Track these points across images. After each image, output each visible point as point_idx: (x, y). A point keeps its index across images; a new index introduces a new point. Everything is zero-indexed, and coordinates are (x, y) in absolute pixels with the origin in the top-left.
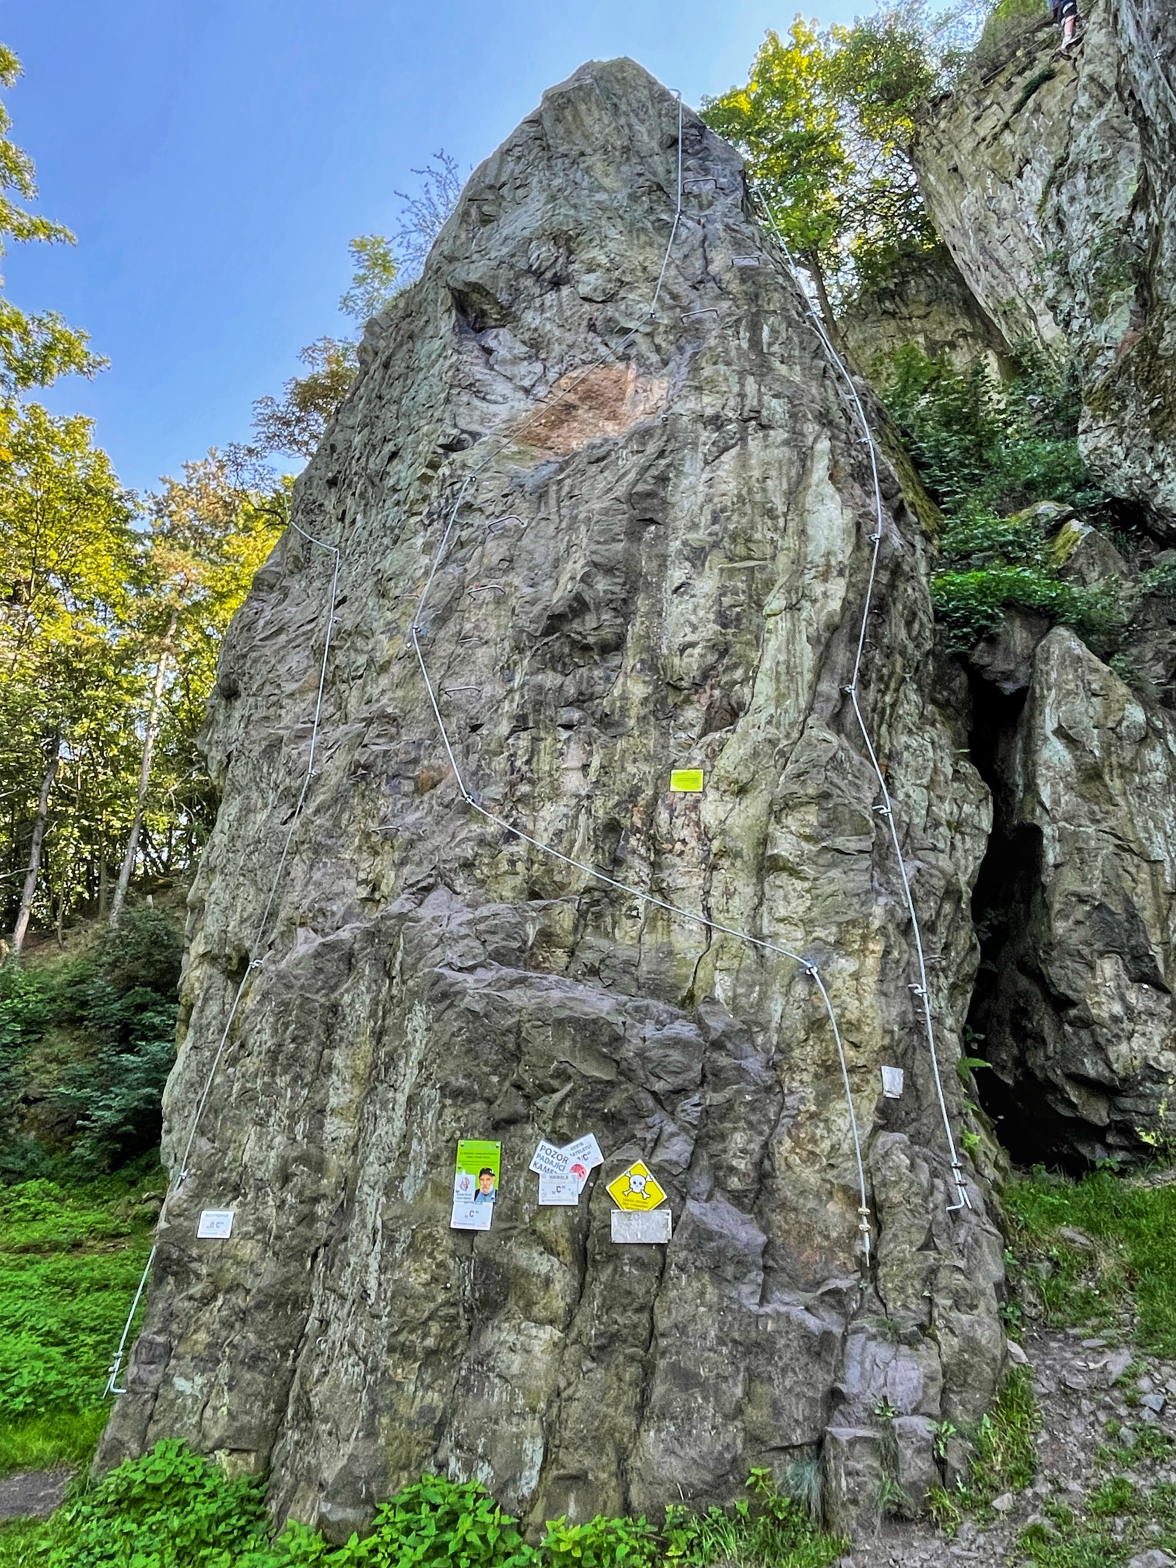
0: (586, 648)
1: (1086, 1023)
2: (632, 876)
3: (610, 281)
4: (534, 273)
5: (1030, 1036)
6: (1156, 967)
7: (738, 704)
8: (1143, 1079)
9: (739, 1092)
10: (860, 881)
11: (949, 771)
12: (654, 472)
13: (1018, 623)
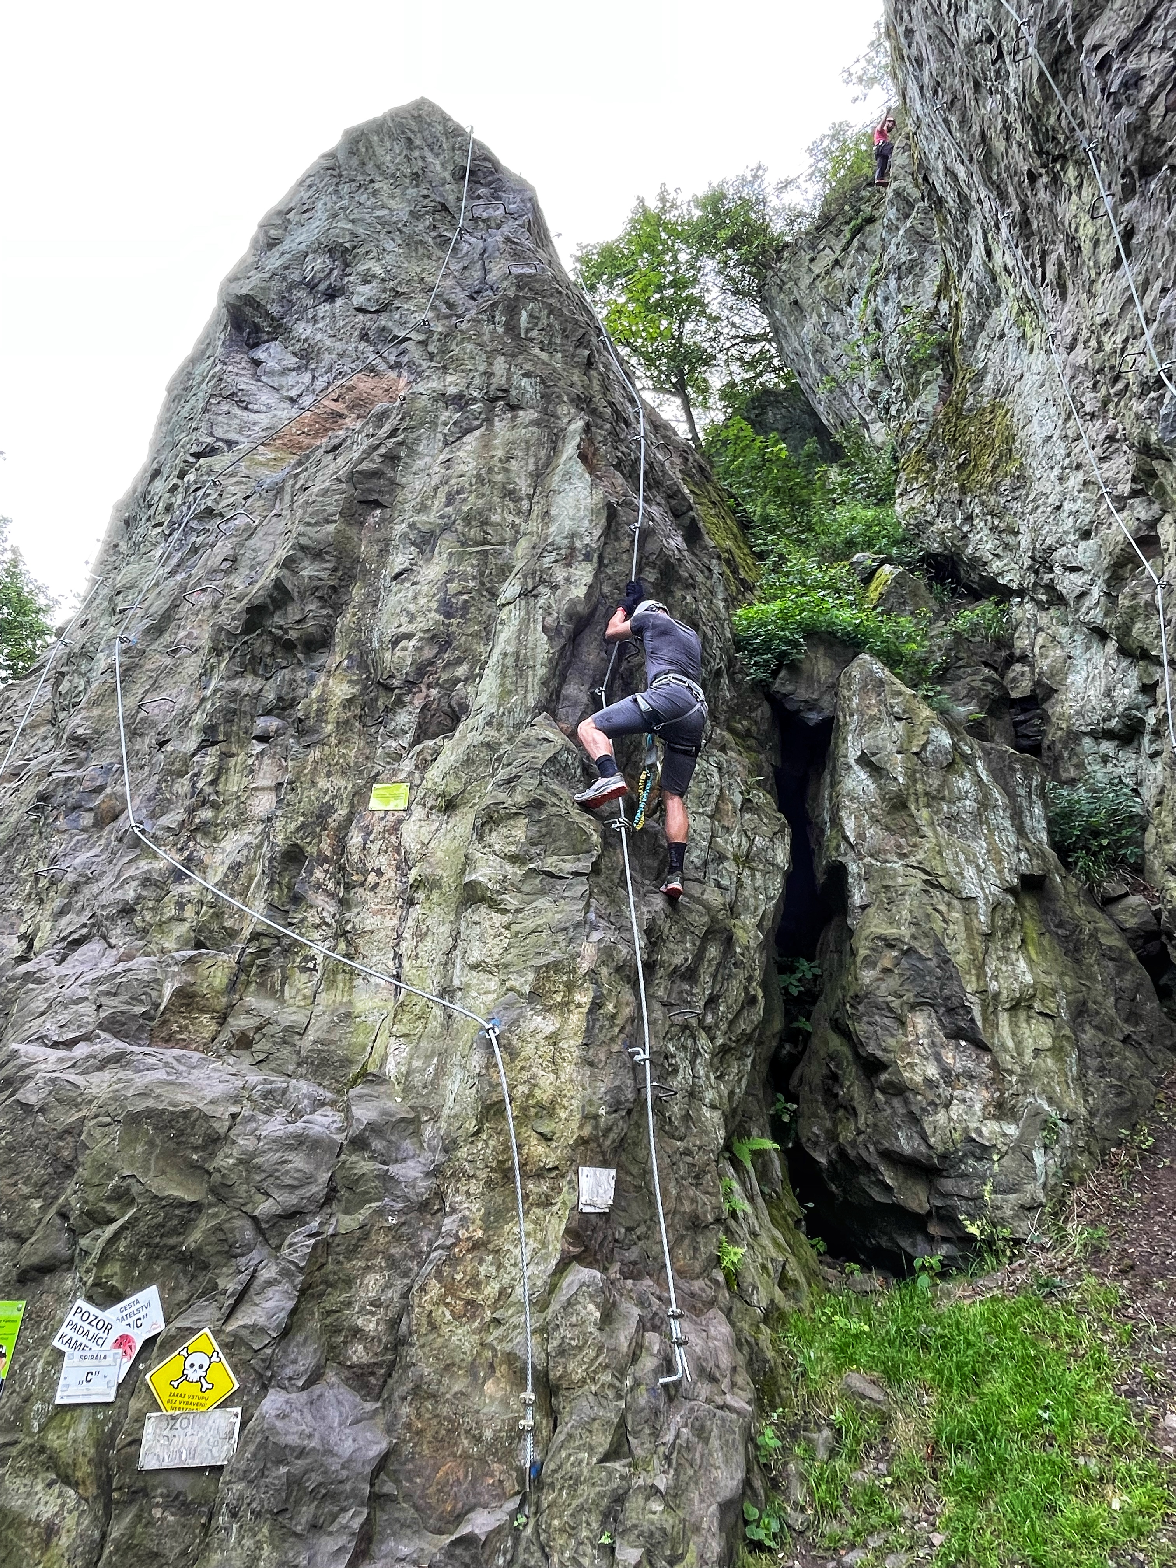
0: (289, 646)
1: (899, 1090)
2: (312, 917)
3: (384, 291)
4: (307, 284)
5: (841, 1106)
6: (972, 1020)
7: (460, 705)
8: (965, 1155)
9: (380, 1213)
10: (573, 910)
11: (738, 799)
12: (383, 450)
13: (821, 651)
